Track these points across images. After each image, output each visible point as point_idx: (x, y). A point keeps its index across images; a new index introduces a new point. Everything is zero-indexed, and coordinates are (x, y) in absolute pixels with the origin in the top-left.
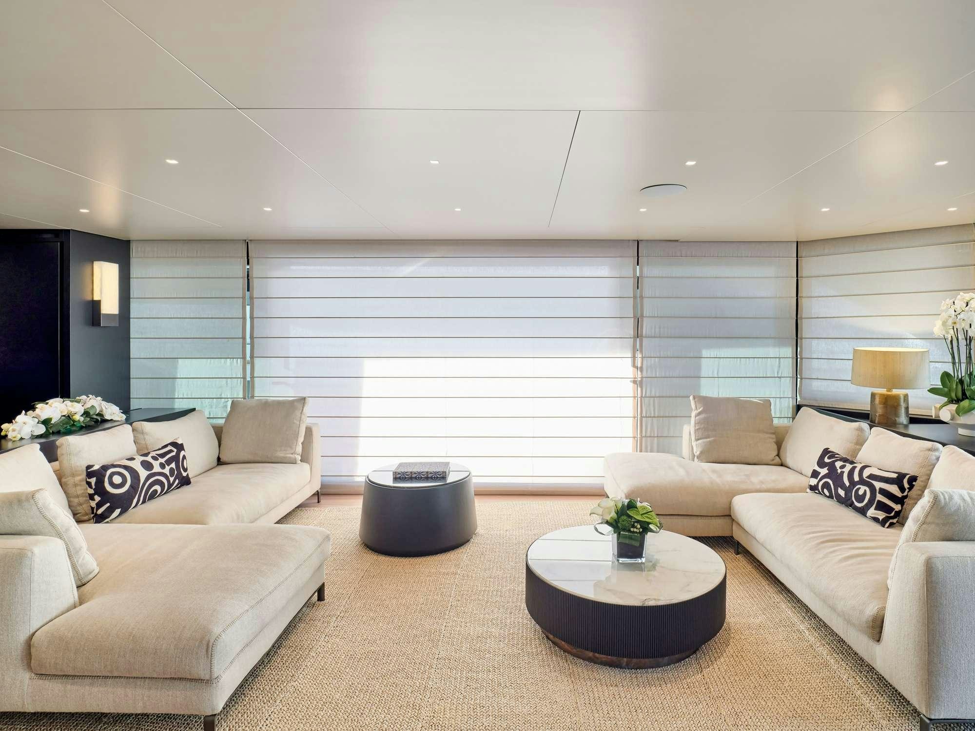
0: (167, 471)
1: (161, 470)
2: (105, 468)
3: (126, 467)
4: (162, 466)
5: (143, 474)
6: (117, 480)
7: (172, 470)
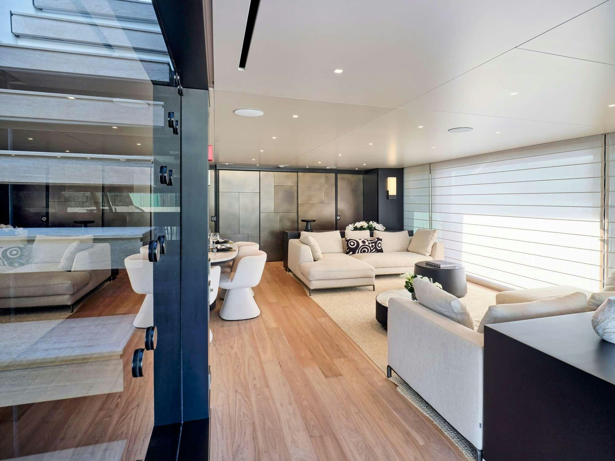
0: (370, 245)
1: (368, 245)
2: (350, 240)
3: (356, 241)
4: (369, 243)
5: (361, 244)
6: (352, 244)
7: (372, 246)
